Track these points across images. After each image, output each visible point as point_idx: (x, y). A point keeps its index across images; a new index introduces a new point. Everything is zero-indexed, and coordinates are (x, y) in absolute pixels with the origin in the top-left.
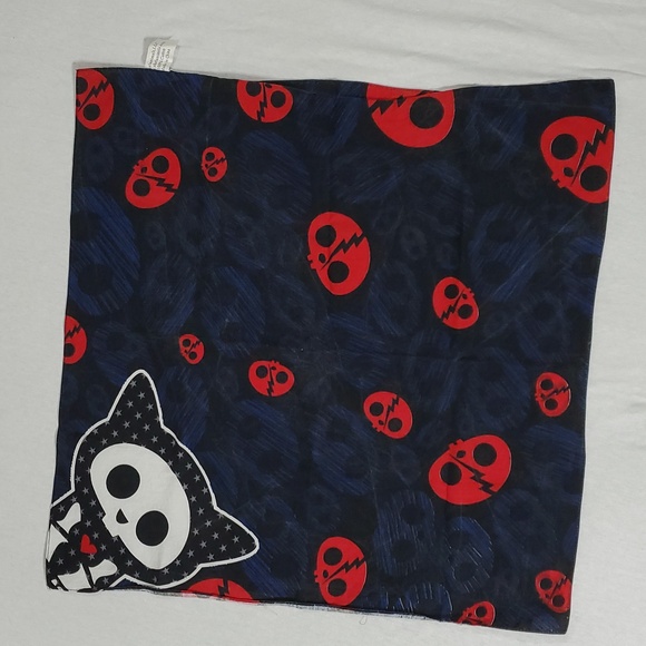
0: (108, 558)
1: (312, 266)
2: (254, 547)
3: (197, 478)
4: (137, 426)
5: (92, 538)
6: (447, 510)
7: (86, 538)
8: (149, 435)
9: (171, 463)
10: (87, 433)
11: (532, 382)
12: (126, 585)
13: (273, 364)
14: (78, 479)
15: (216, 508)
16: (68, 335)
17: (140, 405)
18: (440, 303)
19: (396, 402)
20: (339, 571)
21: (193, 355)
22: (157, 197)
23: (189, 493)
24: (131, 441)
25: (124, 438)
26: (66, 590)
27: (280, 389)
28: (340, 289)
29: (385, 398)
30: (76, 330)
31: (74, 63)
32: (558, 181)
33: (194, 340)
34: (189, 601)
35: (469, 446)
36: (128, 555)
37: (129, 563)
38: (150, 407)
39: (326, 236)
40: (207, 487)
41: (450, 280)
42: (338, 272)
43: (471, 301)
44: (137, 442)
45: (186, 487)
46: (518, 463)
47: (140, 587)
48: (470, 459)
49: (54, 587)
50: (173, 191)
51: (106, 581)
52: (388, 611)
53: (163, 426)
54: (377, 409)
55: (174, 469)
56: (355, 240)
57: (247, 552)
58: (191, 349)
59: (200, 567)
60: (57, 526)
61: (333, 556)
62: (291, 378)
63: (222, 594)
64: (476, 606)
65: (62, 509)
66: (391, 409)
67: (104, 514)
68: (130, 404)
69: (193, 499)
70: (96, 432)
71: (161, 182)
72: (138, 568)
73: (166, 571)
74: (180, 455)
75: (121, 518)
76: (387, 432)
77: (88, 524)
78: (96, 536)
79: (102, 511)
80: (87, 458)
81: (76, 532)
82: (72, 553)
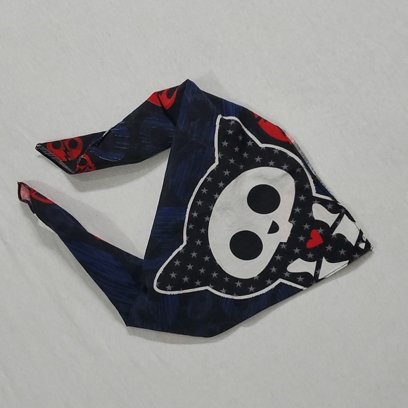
0: (312, 218)
2: (222, 120)
3: (204, 191)
4: (199, 262)
5: (306, 241)
7: (310, 245)
8: (197, 249)
12: (321, 188)
14: (269, 282)
15: (217, 162)
17: (182, 271)
23: (220, 191)
25: (213, 265)
26: (361, 233)
36: (297, 203)
37: (302, 198)
38: (177, 263)
45: (216, 196)
47: (314, 177)
49: (368, 245)
51: (330, 206)
53: (185, 243)
55: (209, 214)
59: (263, 146)
60: (317, 274)
65: (300, 279)
67: (281, 243)
68: (186, 279)
69: (221, 184)
70: (224, 290)
72: (301, 188)
73: (285, 167)
74: (195, 215)
75: (274, 228)
77: (297, 251)
78: (302, 238)
79: (279, 247)
80: (247, 285)
81: (310, 255)
82: (329, 248)
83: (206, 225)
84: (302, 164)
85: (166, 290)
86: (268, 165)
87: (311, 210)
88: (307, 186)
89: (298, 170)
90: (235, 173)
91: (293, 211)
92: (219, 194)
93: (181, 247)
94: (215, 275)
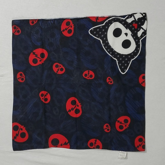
1: (80, 104)
2: (90, 31)
3: (106, 47)
4: (124, 59)
5: (134, 28)
6: (43, 47)
7: (136, 28)
8: (120, 57)
9: (114, 50)
10: (137, 56)
11: (26, 80)
12: (124, 17)
13: (89, 79)
14: (139, 43)
15: (101, 40)
16: (144, 82)
17: (123, 65)
18: (49, 97)
19: (57, 72)
21: (109, 79)
22: (122, 119)
23: (108, 43)
24: (125, 55)
25: (127, 56)
26: (140, 13)
27: (86, 72)
28: (73, 98)
29: (60, 72)
30: (142, 83)
31: (146, 152)
32: (24, 127)
33: (109, 83)
34: (106, 15)
35: (39, 63)
36: (124, 25)
38: (120, 65)
39: (77, 111)
40: (103, 45)
41: (46, 102)
42: (74, 103)
43: (41, 98)
44: (123, 55)
45: (109, 45)
46: (27, 60)
47: (120, 17)
48: (38, 60)
49: (144, 13)
50: (117, 121)
51: (129, 17)
52: (55, 20)
53: (116, 60)
54: (62, 70)
55: (112, 49)
56: (70, 111)
57: (92, 29)
58: (110, 81)
59: (104, 24)
60: (144, 30)
61: (70, 31)
62: (83, 75)
63: (97, 18)
64: (34, 24)
65: (143, 35)
66: (58, 70)
67: (131, 35)
68: (126, 65)
69: (107, 42)
70: (135, 57)
71: (121, 123)
72: (121, 21)
73: (113, 22)
74: (111, 53)
75: (126, 34)
76: (59, 64)
77: (135, 32)
78: (133, 29)
79: (132, 36)
80: (137, 49)
81: (139, 29)
82: (140, 23)
83: (115, 52)
84: (115, 17)
85: (125, 71)
86: (110, 26)
87: (128, 22)
88: (121, 20)
89: (116, 19)
90: (106, 36)
91: (125, 27)
92: (109, 44)
93: (117, 62)
94: (129, 57)
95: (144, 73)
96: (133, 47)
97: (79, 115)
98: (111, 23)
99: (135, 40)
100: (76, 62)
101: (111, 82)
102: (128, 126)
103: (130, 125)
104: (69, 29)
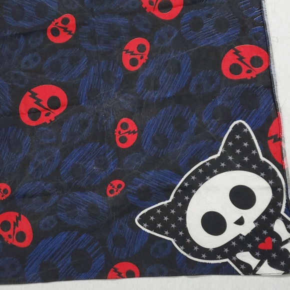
0: (272, 228)
1: (53, 119)
2: (241, 124)
3: (201, 171)
4: (173, 218)
5: (260, 242)
7: (260, 246)
8: (177, 209)
9: (194, 191)
10: (185, 254)
13: (117, 134)
14: (219, 257)
15: (219, 154)
16: (120, 276)
17: (159, 218)
18: (63, 38)
19: (127, 51)
20: (245, 63)
21: (119, 186)
22: (25, 225)
23: (212, 175)
24: (184, 221)
25: (183, 226)
27: (132, 126)
29: (126, 58)
30: (115, 271)
33: (109, 188)
36: (266, 212)
38: (159, 211)
39: (34, 114)
40: (205, 163)
41: (49, 35)
42: (54, 103)
43: (60, 20)
44: (184, 217)
45: (208, 178)
50: (20, 216)
51: (289, 227)
53: (170, 200)
54: (134, 62)
55: (197, 188)
56: (34, 96)
57: (246, 128)
58: (115, 189)
59: (263, 159)
60: (256, 270)
61: (235, 69)
63: (278, 139)
65: (243, 267)
66: (132, 53)
67: (241, 235)
68: (159, 225)
69: (215, 171)
70: (182, 248)
71: (16, 224)
72: (274, 204)
73: (271, 182)
74: (186, 184)
75: (240, 222)
76: (147, 53)
77: (250, 246)
78: (257, 239)
79: (238, 236)
80: (202, 252)
81: (258, 254)
82: (274, 255)
83: (191, 195)
84: (284, 187)
85: (142, 226)
87: (273, 222)
88: (279, 204)
89: (279, 189)
90: (230, 167)
91: (260, 217)
92: (210, 177)
93: (165, 203)
94: (181, 233)
95: (142, 275)
96: (209, 241)
97: (25, 119)
98: (267, 179)
99: (228, 245)
100: (156, 97)
101: (111, 191)
102: (9, 243)
103: (12, 246)
104: (243, 66)
